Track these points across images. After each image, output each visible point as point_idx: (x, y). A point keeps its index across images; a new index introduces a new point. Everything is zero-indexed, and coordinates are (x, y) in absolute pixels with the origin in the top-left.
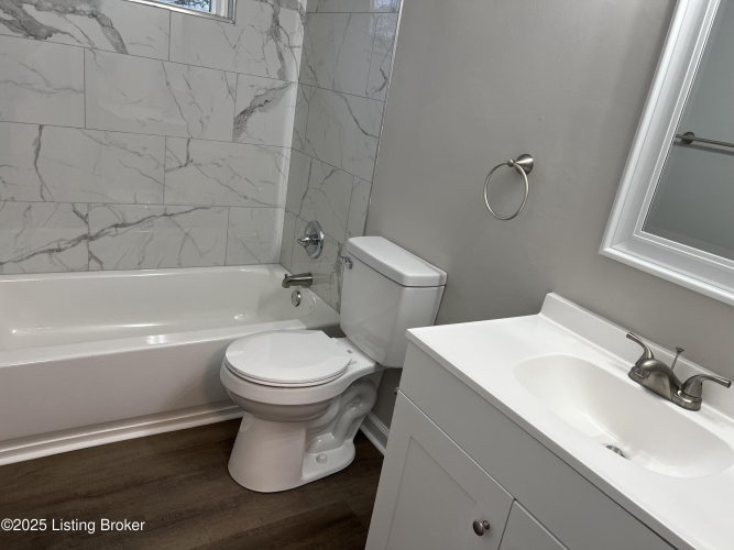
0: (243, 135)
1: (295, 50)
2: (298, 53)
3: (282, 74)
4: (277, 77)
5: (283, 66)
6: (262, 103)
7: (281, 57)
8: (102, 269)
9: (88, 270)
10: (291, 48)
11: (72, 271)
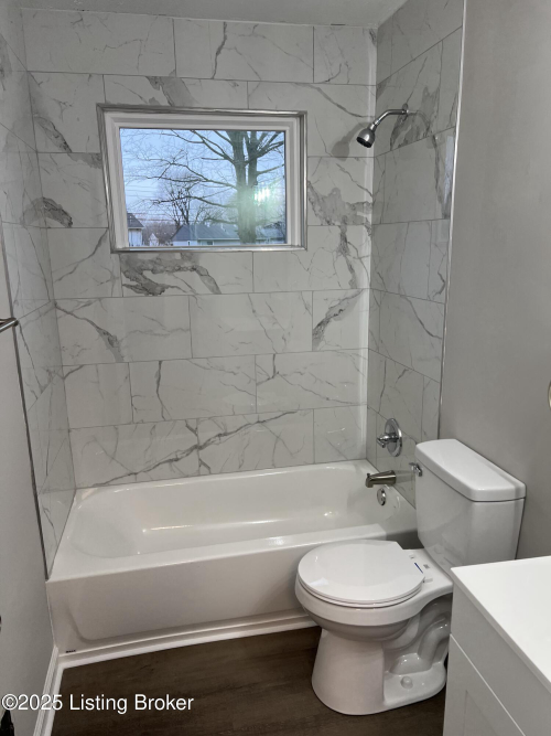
0: (322, 343)
1: (364, 260)
2: (367, 262)
3: (354, 284)
4: (349, 287)
5: (354, 277)
6: (337, 312)
7: (351, 269)
8: (210, 473)
9: (199, 475)
10: (360, 259)
11: (187, 476)
